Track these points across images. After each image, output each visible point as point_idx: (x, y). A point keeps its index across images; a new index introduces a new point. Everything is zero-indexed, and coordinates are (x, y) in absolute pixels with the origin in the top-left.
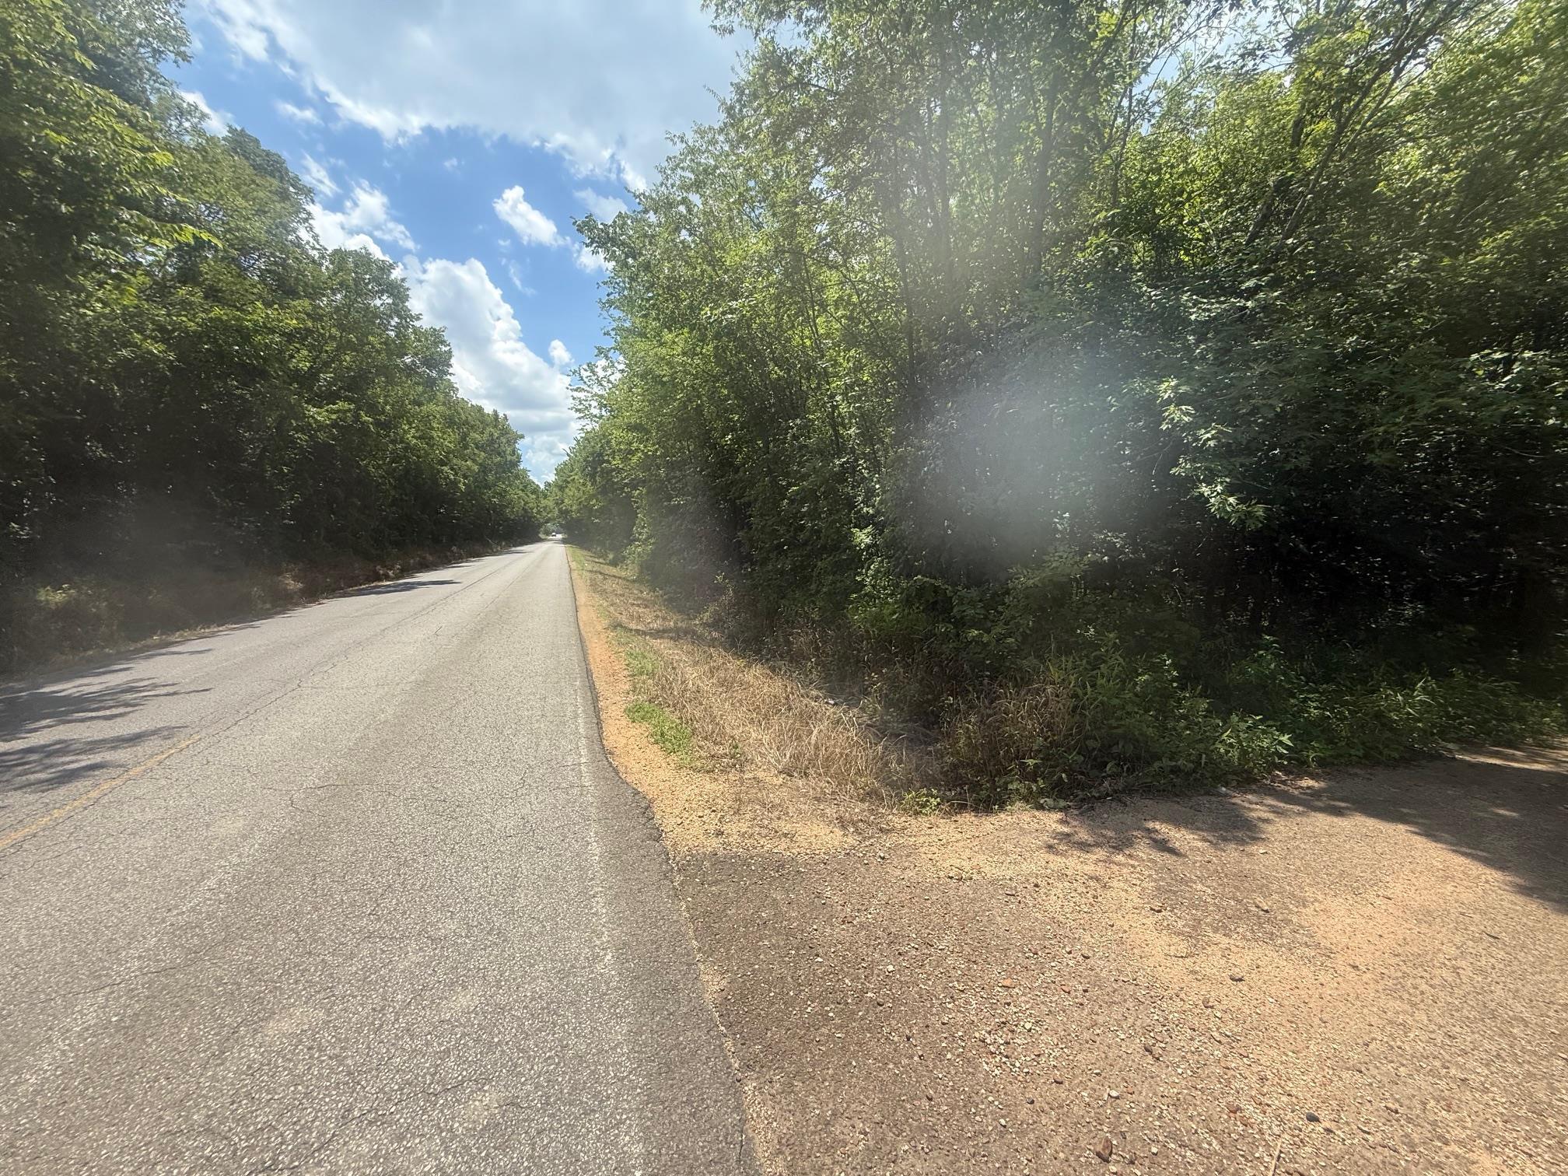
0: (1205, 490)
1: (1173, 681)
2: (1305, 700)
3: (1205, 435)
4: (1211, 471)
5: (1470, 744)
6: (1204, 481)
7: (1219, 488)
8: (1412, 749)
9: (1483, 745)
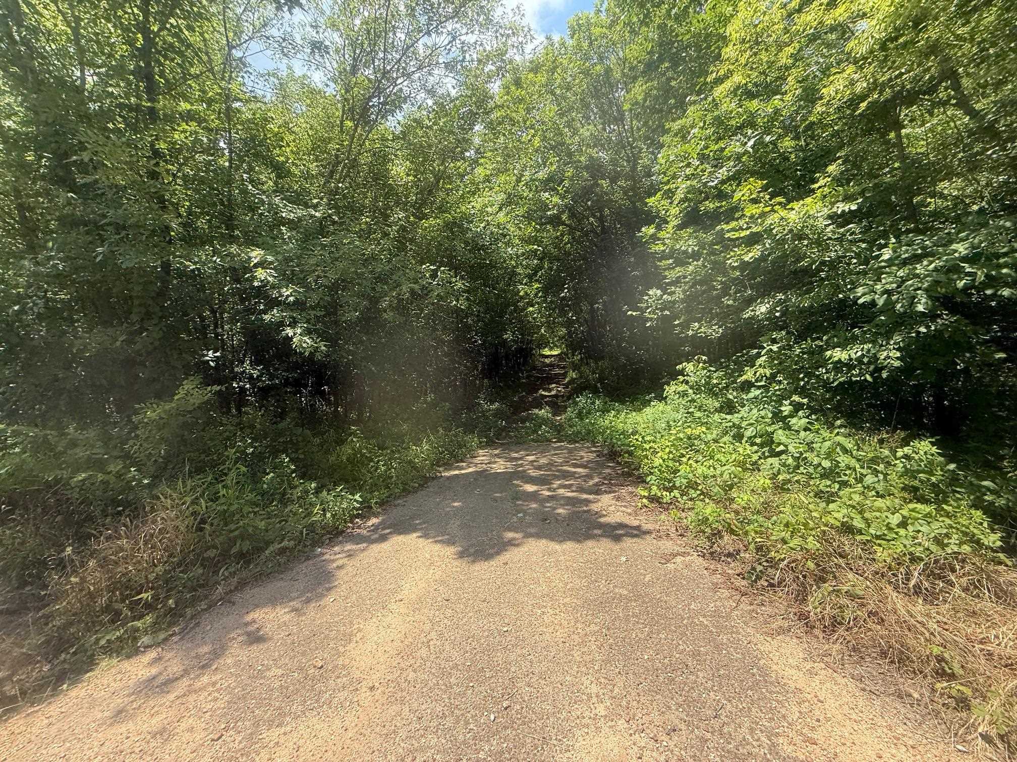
0: (289, 332)
1: (292, 473)
2: (378, 461)
3: (286, 292)
4: (294, 318)
5: (448, 466)
6: (289, 326)
7: (299, 331)
8: (425, 477)
9: (452, 464)
